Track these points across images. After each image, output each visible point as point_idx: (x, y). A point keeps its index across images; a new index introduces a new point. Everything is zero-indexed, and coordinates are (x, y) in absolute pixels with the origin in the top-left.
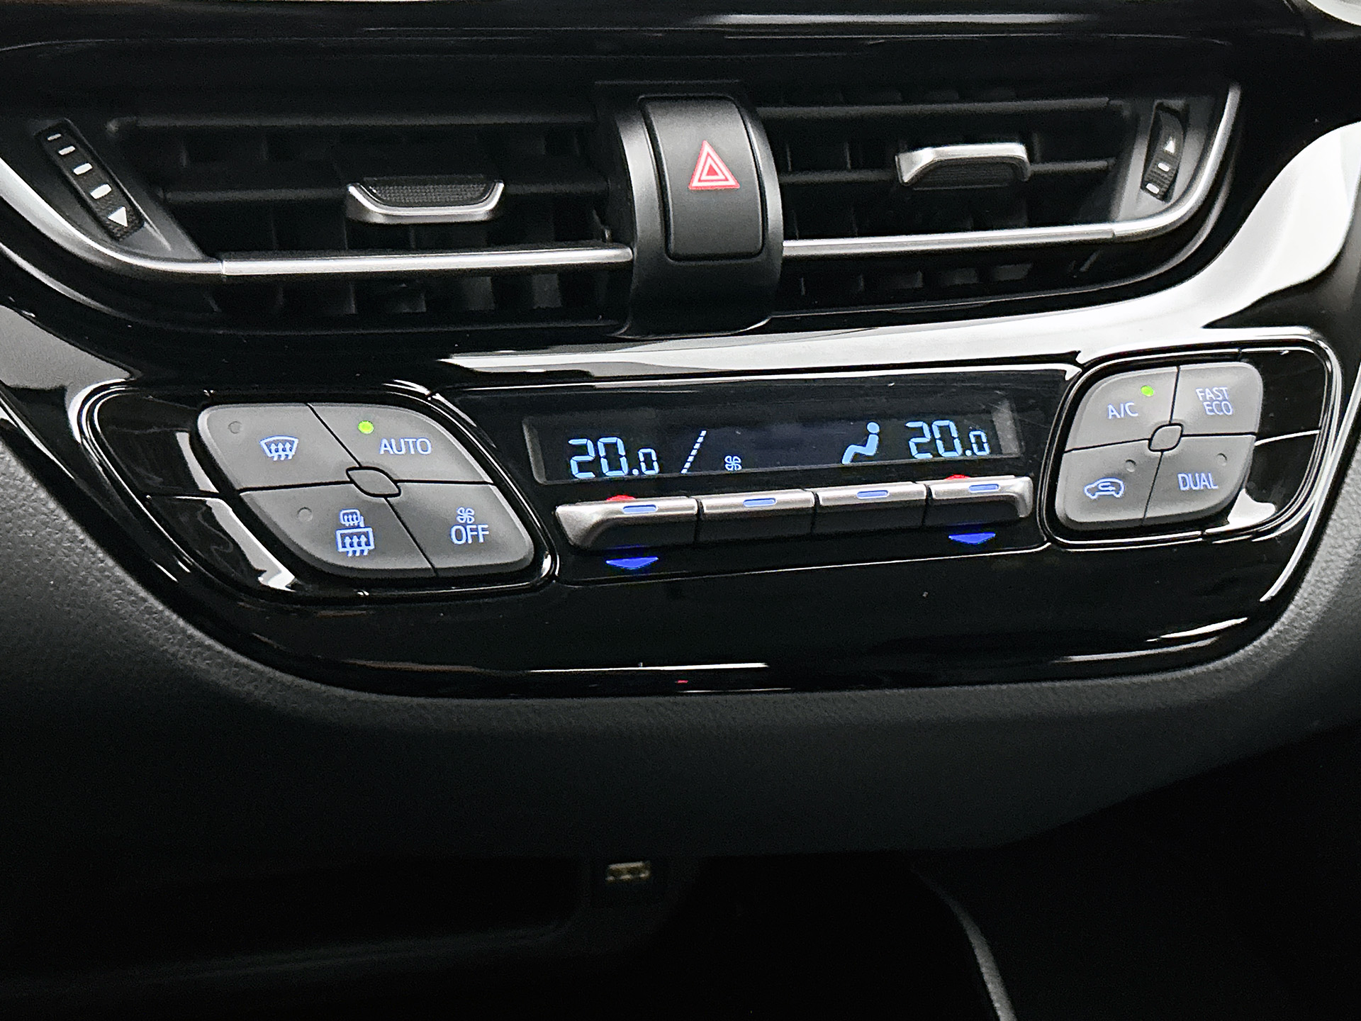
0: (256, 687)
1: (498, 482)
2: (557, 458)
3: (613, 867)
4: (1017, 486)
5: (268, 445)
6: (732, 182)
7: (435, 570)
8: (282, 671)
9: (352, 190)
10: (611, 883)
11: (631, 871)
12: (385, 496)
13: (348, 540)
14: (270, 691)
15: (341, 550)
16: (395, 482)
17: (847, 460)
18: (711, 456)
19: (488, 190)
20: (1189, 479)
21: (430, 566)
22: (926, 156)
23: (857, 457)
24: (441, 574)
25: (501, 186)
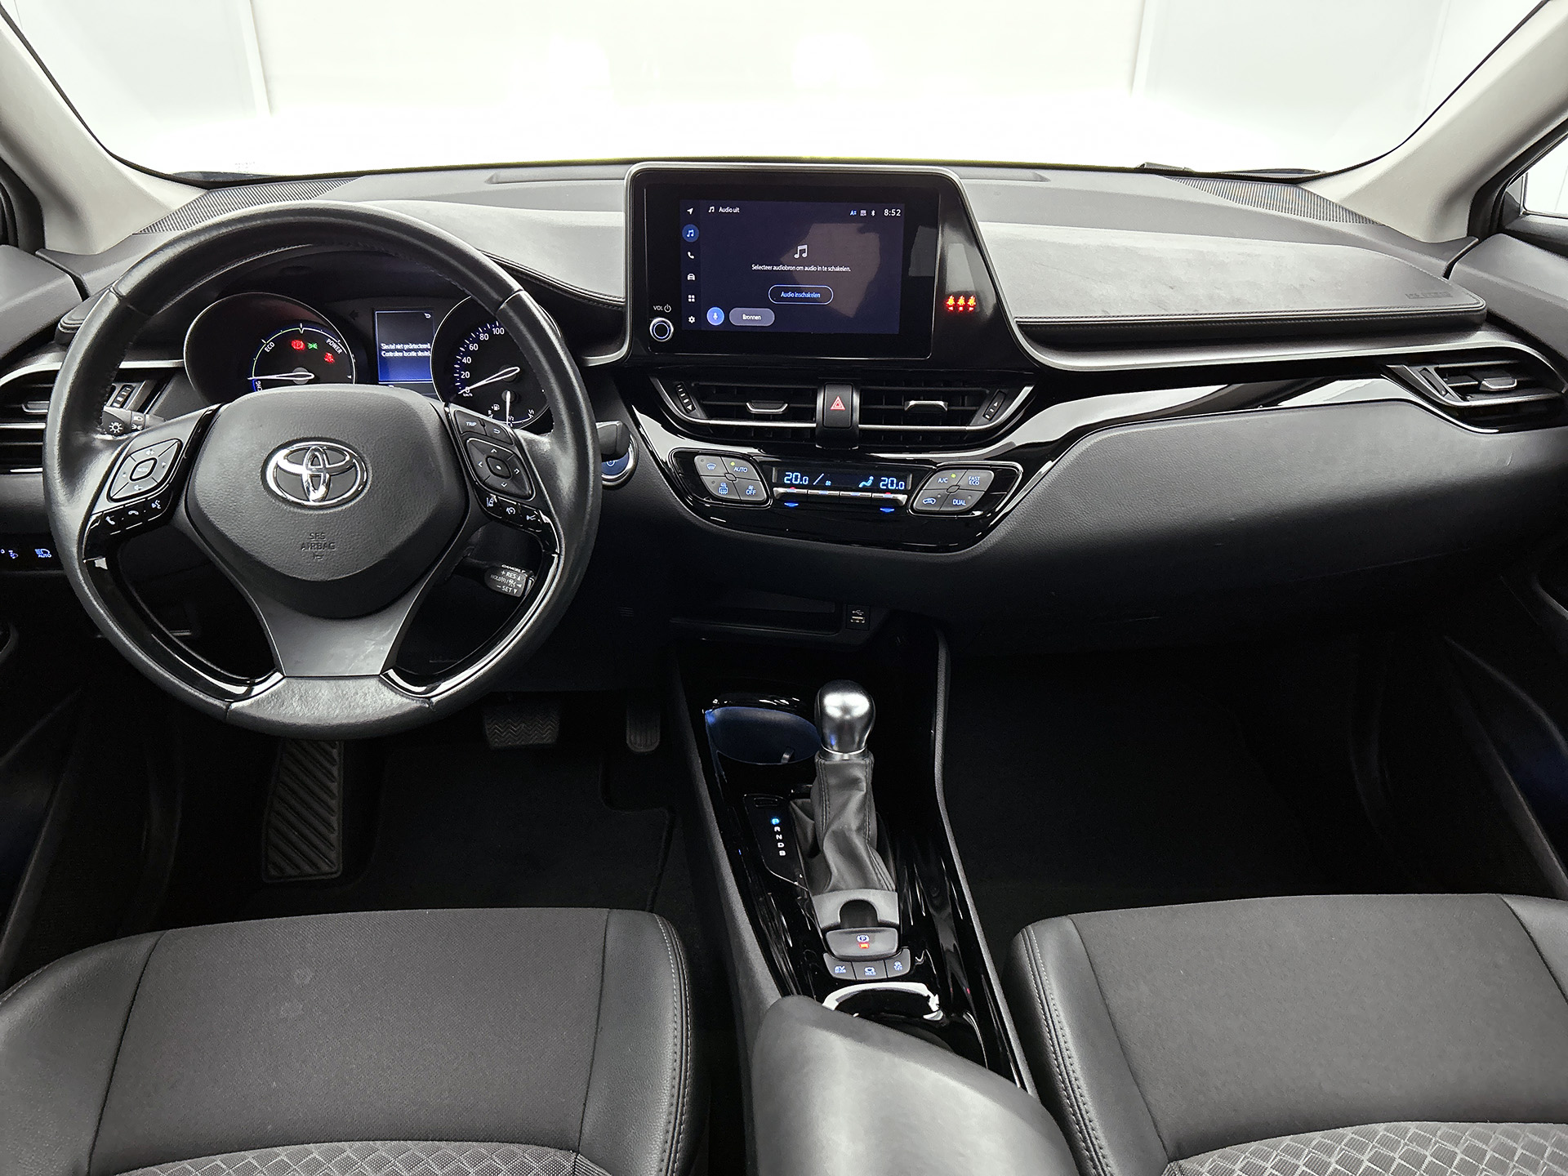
1: (762, 481)
2: (781, 476)
4: (902, 498)
5: (709, 466)
6: (843, 408)
7: (741, 500)
9: (747, 405)
11: (860, 620)
13: (724, 490)
17: (860, 486)
18: (823, 480)
19: (782, 405)
20: (957, 501)
21: (739, 498)
22: (912, 403)
23: (864, 485)
25: (785, 404)
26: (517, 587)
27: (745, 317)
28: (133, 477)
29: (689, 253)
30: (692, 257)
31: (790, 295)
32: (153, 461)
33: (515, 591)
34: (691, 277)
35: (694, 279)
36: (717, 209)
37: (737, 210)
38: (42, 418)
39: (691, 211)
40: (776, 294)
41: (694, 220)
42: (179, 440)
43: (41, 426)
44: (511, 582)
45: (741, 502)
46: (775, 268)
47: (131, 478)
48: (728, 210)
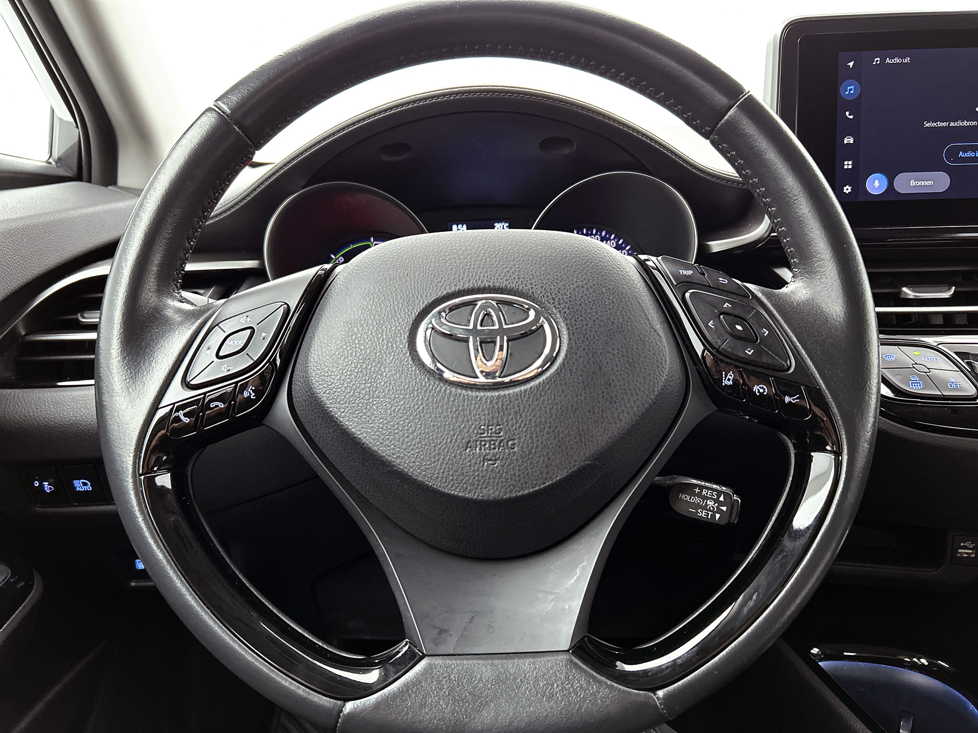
0: (884, 425)
1: (963, 372)
3: (960, 551)
5: (886, 356)
7: (944, 395)
8: (892, 421)
9: (904, 289)
10: (959, 556)
12: (925, 372)
13: (913, 384)
14: (888, 427)
15: (911, 387)
16: (928, 369)
19: (949, 289)
21: (941, 394)
24: (945, 397)
25: (954, 288)
26: (719, 511)
27: (913, 183)
28: (221, 354)
29: (847, 113)
30: (851, 117)
31: (970, 154)
32: (249, 331)
33: (718, 516)
34: (849, 140)
35: (852, 142)
36: (883, 60)
37: (907, 60)
38: (94, 327)
39: (851, 64)
40: (953, 153)
41: (853, 74)
42: (286, 304)
43: (92, 336)
44: (710, 503)
45: (944, 398)
46: (952, 124)
47: (217, 356)
48: (897, 60)
